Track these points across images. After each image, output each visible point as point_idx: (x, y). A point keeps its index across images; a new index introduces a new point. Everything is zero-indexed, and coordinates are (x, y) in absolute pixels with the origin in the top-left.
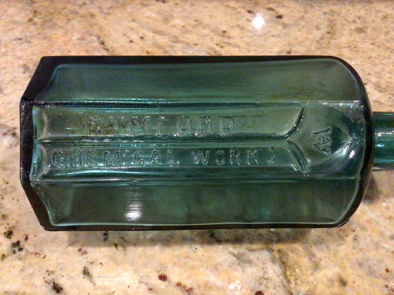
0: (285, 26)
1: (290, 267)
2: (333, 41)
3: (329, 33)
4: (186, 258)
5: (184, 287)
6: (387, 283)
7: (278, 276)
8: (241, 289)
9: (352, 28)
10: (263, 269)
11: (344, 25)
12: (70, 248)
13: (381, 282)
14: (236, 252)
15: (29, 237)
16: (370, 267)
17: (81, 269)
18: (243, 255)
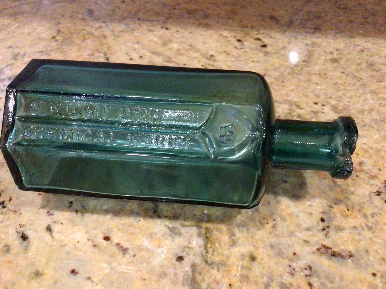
0: (266, 54)
1: (211, 242)
2: (306, 68)
3: (304, 61)
4: (130, 226)
5: (122, 247)
6: (290, 264)
7: (200, 247)
8: (167, 253)
9: (328, 58)
10: (189, 240)
11: (321, 55)
12: (41, 210)
13: (286, 262)
14: (170, 225)
15: (12, 199)
16: (280, 249)
17: (46, 225)
18: (176, 228)
